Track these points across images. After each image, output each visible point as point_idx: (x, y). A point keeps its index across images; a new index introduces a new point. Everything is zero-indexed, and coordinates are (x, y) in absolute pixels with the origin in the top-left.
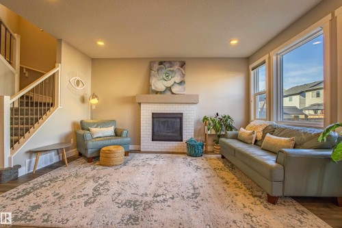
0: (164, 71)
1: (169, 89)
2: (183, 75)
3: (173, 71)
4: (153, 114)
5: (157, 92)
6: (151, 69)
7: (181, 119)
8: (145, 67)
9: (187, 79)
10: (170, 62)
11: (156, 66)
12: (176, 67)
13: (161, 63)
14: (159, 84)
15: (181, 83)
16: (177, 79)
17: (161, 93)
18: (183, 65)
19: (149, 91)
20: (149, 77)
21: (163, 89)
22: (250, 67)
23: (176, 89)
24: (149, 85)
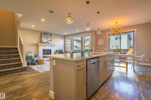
0: (46, 36)
1: (48, 42)
2: (51, 38)
3: (48, 37)
4: (43, 49)
5: (44, 43)
6: (41, 35)
7: (51, 51)
8: (39, 35)
9: (52, 39)
10: (47, 34)
11: (43, 35)
12: (49, 36)
13: (44, 34)
14: (44, 40)
15: (51, 40)
16: (50, 39)
17: (46, 43)
18: (51, 35)
19: (41, 42)
20: (41, 37)
21: (46, 42)
22: (66, 38)
23: (49, 42)
24: (41, 40)
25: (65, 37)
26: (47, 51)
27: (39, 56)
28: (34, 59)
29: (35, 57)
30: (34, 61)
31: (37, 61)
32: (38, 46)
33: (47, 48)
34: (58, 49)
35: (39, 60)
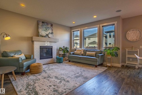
0: (44, 26)
1: (47, 35)
2: (52, 30)
3: (48, 27)
5: (42, 36)
6: (38, 24)
7: (52, 49)
8: (35, 23)
9: (54, 32)
10: (47, 23)
11: (41, 24)
12: (49, 26)
13: (43, 22)
14: (43, 32)
15: (52, 33)
16: (50, 31)
17: (44, 37)
18: (52, 25)
19: (38, 35)
20: (38, 28)
21: (45, 35)
22: (72, 31)
23: (50, 36)
24: (38, 32)
25: (71, 29)
26: (46, 48)
27: (33, 58)
28: (23, 65)
29: (27, 58)
30: (23, 68)
31: (28, 67)
32: (33, 42)
33: (47, 44)
34: (62, 47)
35: (33, 65)
